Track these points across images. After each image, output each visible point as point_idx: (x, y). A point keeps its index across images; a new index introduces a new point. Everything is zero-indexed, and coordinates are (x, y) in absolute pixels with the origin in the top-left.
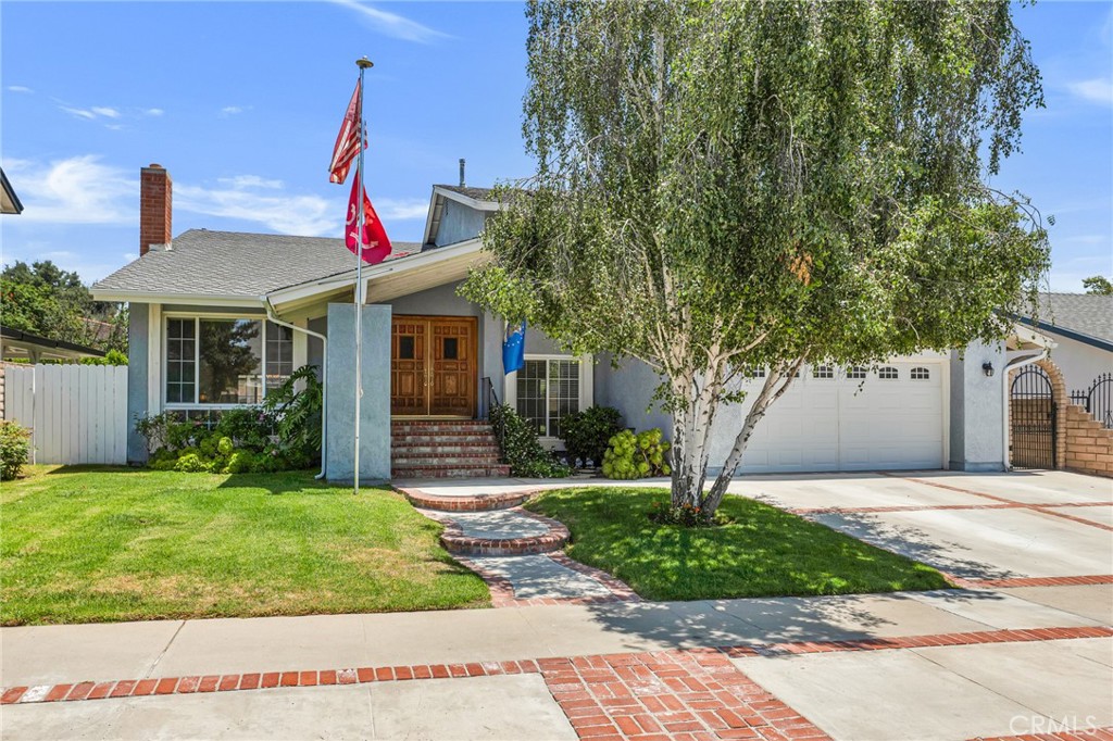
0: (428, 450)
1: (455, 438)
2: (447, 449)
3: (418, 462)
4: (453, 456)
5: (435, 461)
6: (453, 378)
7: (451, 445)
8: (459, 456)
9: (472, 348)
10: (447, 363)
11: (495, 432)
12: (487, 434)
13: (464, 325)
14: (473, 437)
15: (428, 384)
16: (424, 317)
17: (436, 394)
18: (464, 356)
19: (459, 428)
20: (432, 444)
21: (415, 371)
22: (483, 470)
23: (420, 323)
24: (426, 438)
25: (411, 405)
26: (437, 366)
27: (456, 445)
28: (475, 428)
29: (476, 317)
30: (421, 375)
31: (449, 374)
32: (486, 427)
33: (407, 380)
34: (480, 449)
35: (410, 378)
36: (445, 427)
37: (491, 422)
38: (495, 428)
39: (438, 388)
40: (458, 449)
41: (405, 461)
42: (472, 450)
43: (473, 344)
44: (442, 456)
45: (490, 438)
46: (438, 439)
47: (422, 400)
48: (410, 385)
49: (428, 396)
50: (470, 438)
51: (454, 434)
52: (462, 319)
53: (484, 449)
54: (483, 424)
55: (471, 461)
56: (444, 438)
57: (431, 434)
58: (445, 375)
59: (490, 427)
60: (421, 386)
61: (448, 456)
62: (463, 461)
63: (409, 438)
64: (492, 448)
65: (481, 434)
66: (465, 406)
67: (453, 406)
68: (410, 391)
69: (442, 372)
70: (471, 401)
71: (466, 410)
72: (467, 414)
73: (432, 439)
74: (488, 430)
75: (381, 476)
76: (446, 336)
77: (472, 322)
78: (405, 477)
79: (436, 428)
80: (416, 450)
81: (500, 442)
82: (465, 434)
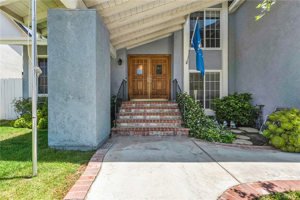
0: (141, 117)
1: (158, 111)
2: (152, 117)
3: (134, 125)
4: (154, 121)
5: (144, 125)
6: (160, 82)
7: (154, 114)
8: (158, 121)
9: (169, 69)
10: (158, 76)
11: (180, 107)
12: (175, 108)
13: (165, 59)
14: (167, 110)
15: (149, 86)
16: (147, 56)
17: (152, 90)
18: (165, 73)
19: (160, 105)
20: (144, 114)
21: (143, 80)
22: (172, 132)
23: (145, 59)
24: (142, 111)
25: (142, 94)
26: (153, 77)
27: (157, 114)
28: (169, 105)
29: (170, 55)
30: (146, 81)
31: (158, 81)
32: (175, 104)
33: (140, 84)
34: (171, 117)
35: (141, 83)
36: (153, 104)
37: (177, 102)
38: (179, 105)
39: (154, 87)
40: (158, 117)
41: (126, 124)
42: (166, 118)
43: (169, 67)
44: (147, 121)
45: (176, 110)
46: (148, 111)
47: (146, 92)
48: (141, 86)
49: (149, 91)
50: (166, 111)
51: (157, 108)
52: (164, 56)
53: (173, 117)
54: (173, 103)
55: (165, 125)
56: (152, 110)
57: (145, 108)
58: (156, 81)
59: (177, 104)
60: (146, 86)
61: (151, 121)
62: (160, 125)
63: (133, 111)
64: (178, 117)
65: (171, 108)
66: (166, 95)
67: (160, 95)
68: (141, 88)
69: (155, 80)
70: (168, 92)
71: (166, 97)
72: (167, 98)
73: (145, 111)
74: (176, 106)
75: (88, 144)
76: (157, 64)
77: (168, 57)
78: (123, 135)
79: (148, 105)
80: (135, 117)
81: (182, 113)
82: (163, 108)
